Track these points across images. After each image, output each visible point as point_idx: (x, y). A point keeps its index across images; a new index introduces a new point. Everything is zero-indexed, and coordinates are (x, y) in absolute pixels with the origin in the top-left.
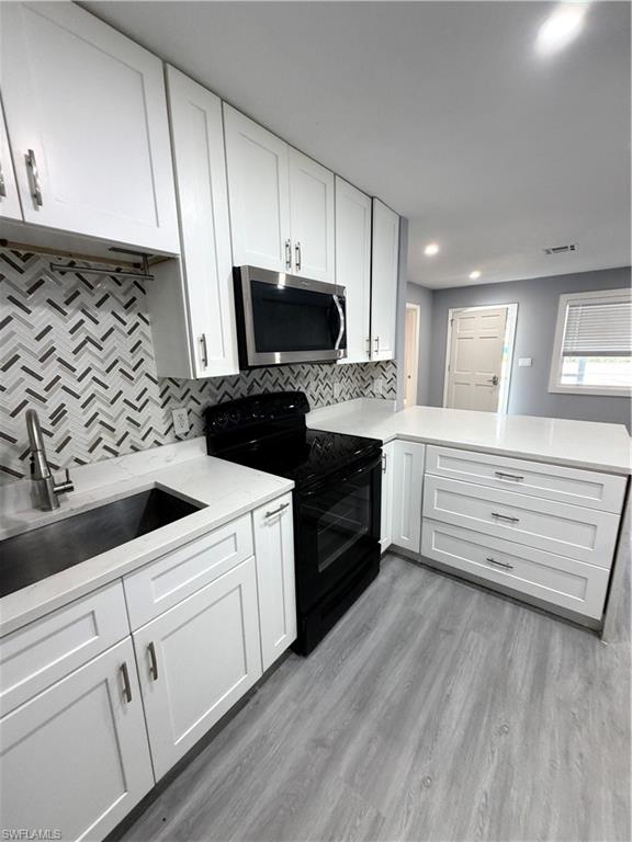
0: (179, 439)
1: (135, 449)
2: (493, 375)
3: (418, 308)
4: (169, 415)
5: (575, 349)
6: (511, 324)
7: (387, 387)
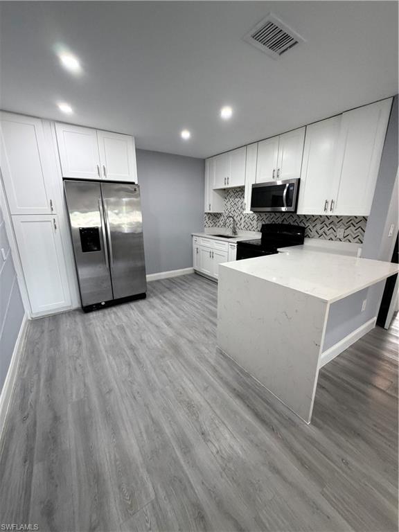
0: (258, 231)
1: (250, 230)
4: (257, 224)
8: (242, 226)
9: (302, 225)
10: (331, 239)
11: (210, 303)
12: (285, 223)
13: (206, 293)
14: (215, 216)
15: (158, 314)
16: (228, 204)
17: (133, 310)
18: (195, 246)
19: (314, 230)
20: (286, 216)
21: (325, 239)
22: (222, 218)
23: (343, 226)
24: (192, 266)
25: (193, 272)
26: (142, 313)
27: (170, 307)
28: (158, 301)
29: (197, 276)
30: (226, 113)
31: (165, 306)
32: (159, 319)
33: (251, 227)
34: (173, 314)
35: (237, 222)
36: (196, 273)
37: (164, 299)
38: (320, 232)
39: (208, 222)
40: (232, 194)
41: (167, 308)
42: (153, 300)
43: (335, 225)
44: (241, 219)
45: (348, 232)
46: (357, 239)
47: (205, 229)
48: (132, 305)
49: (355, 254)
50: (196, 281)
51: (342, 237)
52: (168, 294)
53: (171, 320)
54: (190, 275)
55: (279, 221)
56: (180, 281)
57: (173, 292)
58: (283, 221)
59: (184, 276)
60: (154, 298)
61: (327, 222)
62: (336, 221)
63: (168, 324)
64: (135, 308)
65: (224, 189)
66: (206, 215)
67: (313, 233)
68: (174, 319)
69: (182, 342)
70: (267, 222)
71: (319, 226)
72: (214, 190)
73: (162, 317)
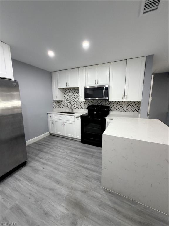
0: (85, 109)
1: (80, 109)
4: (84, 106)
8: (76, 107)
9: (107, 105)
10: (121, 111)
11: (73, 154)
12: (99, 104)
13: (65, 147)
14: (58, 102)
15: (45, 176)
16: (66, 96)
17: (20, 180)
18: (50, 120)
19: (113, 108)
20: (99, 102)
21: (119, 111)
22: (63, 103)
23: (126, 105)
24: (48, 131)
25: (49, 134)
26: (30, 180)
27: (50, 166)
28: (38, 164)
29: (53, 137)
30: (86, 45)
31: (46, 167)
32: (48, 181)
33: (80, 107)
34: (56, 171)
35: (72, 105)
36: (51, 135)
37: (42, 160)
38: (116, 108)
39: (55, 106)
40: (68, 91)
41: (48, 168)
42: (33, 164)
43: (122, 105)
44: (75, 103)
45: (128, 107)
46: (132, 110)
47: (54, 109)
48: (16, 175)
49: (137, 117)
50: (55, 140)
51: (126, 110)
52: (42, 155)
53: (58, 177)
54: (48, 137)
55: (96, 104)
56: (44, 143)
57: (45, 152)
58: (98, 104)
59: (44, 138)
60: (33, 161)
61: (119, 104)
62: (123, 103)
63: (58, 182)
64: (21, 179)
65: (63, 89)
66: (53, 102)
67: (113, 109)
68: (60, 176)
69: (78, 195)
70: (90, 105)
71: (115, 106)
72: (59, 88)
73: (50, 177)
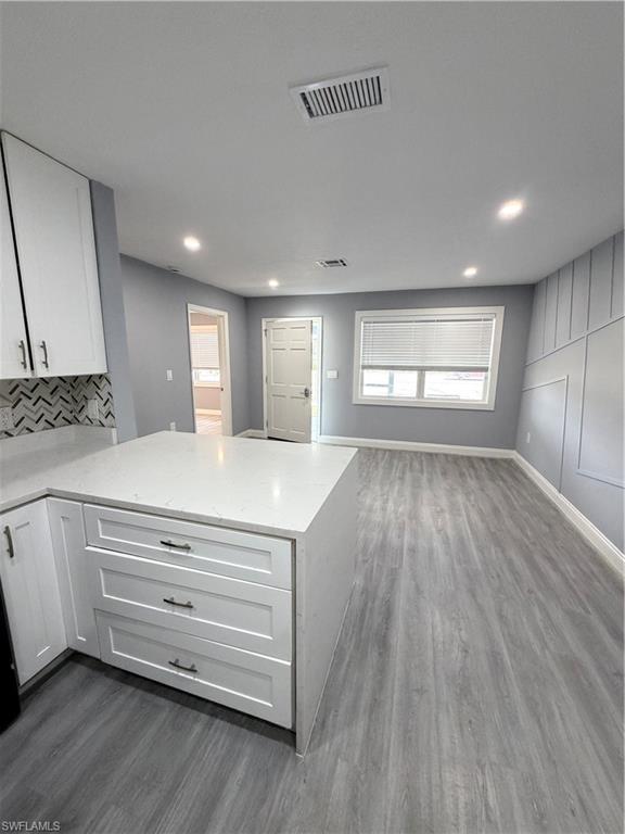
2: (305, 387)
3: (226, 315)
5: (370, 363)
6: (317, 336)
7: (104, 410)
23: (5, 403)
